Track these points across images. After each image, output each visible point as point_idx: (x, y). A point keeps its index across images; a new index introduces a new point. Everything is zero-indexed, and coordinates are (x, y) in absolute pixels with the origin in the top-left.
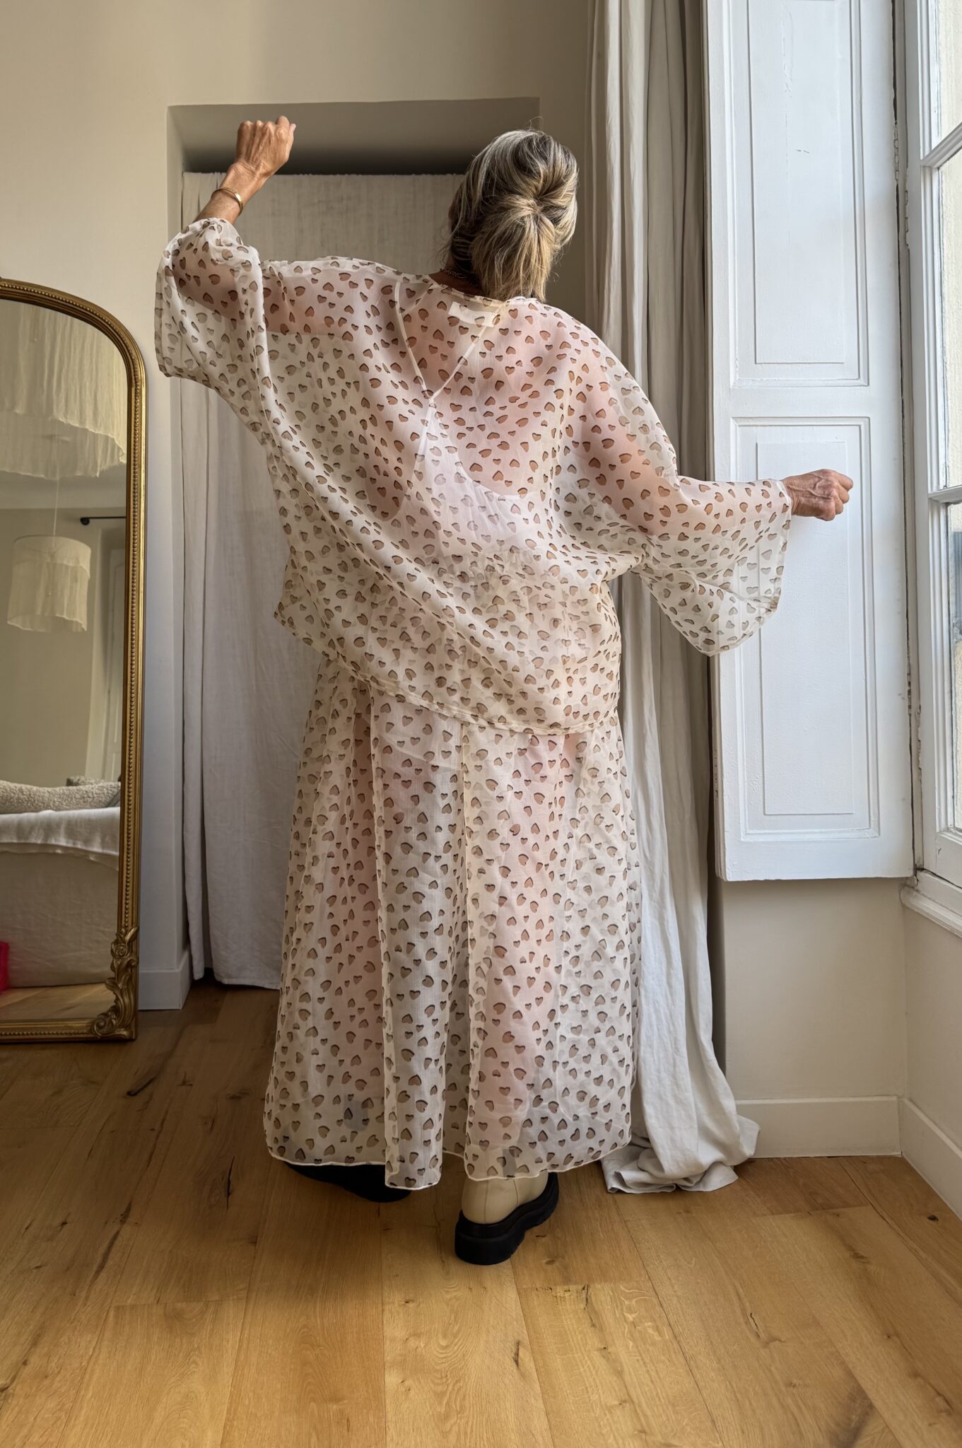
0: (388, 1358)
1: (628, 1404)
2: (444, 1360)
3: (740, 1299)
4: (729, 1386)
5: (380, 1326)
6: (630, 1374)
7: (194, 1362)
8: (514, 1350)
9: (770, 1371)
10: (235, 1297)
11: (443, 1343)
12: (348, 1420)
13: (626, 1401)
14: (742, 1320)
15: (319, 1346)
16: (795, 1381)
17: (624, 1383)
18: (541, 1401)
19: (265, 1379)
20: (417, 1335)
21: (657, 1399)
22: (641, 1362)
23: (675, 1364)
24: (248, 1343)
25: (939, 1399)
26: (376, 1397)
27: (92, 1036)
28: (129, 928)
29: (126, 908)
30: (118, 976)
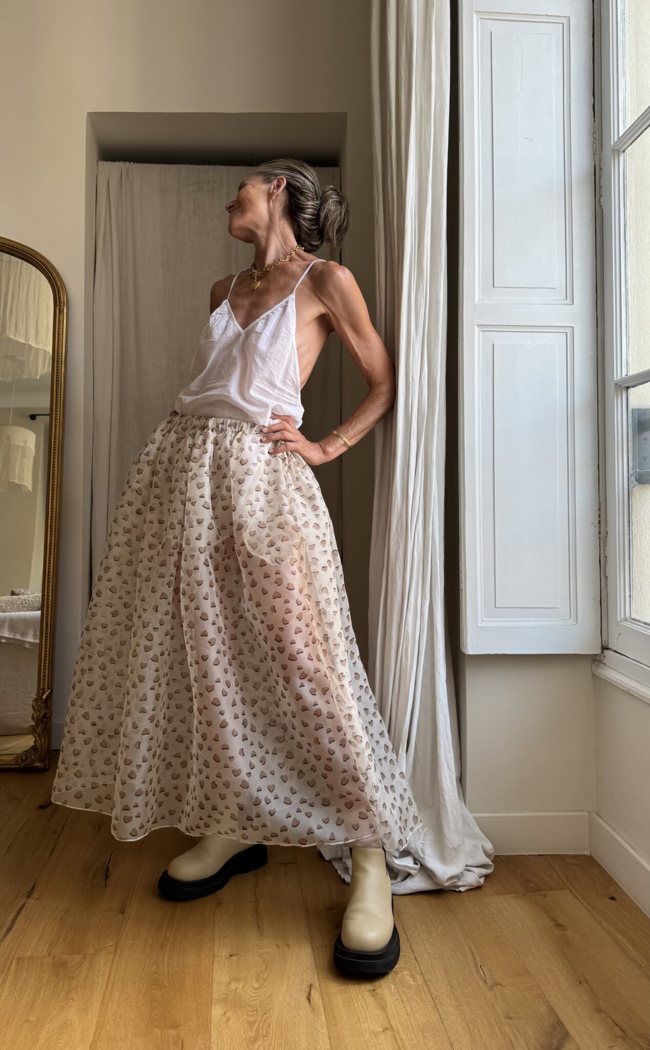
0: (215, 996)
1: (389, 1031)
2: (256, 998)
3: (473, 955)
4: (464, 1018)
5: (211, 973)
6: (391, 1008)
7: (72, 999)
8: (308, 990)
9: (494, 1007)
10: (106, 951)
11: (256, 985)
12: (182, 1042)
13: (388, 1028)
14: (474, 970)
15: (165, 987)
16: (512, 1015)
17: (387, 1015)
18: (326, 1028)
19: (123, 1011)
20: (237, 980)
21: (411, 1027)
22: (400, 1000)
23: (424, 1002)
24: (113, 985)
25: (616, 1028)
26: (205, 1025)
27: (17, 766)
28: (46, 690)
29: (44, 676)
30: (37, 723)
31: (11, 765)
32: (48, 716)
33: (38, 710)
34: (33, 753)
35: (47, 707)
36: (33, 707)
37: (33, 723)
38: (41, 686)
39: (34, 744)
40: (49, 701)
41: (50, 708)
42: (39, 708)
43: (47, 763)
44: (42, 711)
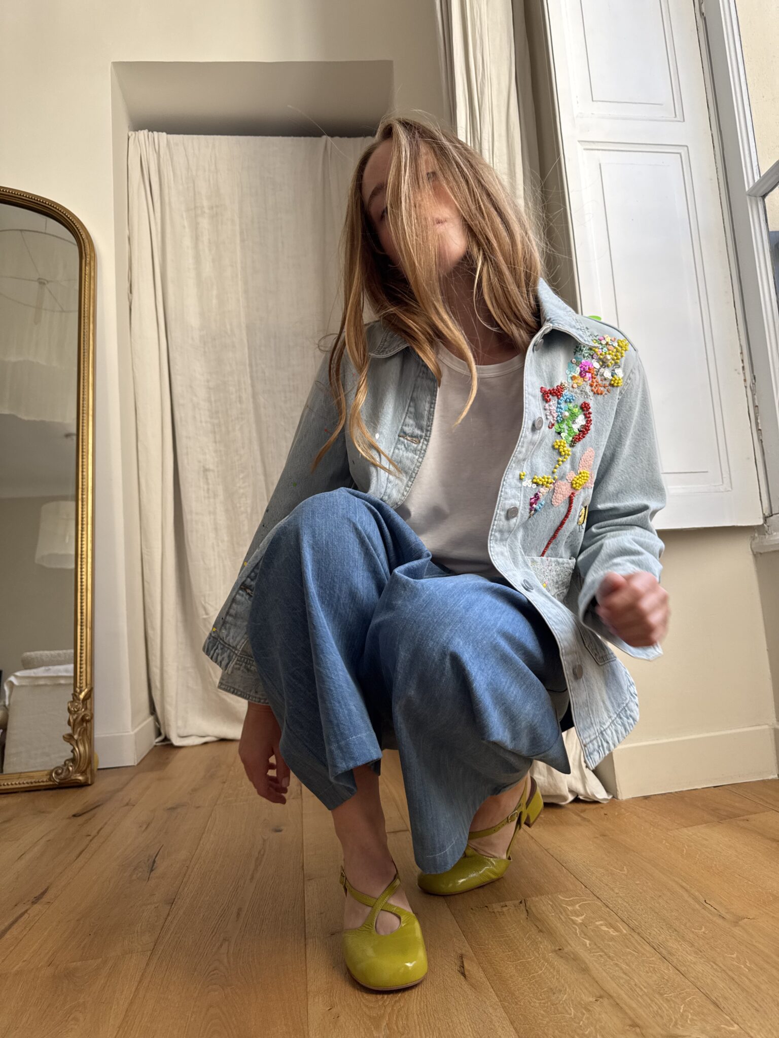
1: (606, 999)
4: (715, 967)
6: (597, 969)
8: (459, 963)
13: (603, 996)
17: (594, 978)
18: (502, 1010)
21: (638, 990)
23: (643, 954)
27: (51, 783)
28: (84, 688)
29: (81, 672)
30: (73, 729)
31: (43, 782)
32: (87, 718)
33: (75, 711)
34: (71, 764)
35: (86, 709)
36: (69, 709)
37: (69, 730)
38: (78, 684)
39: (71, 755)
40: (89, 701)
41: (91, 710)
42: (76, 710)
43: (89, 776)
44: (80, 712)
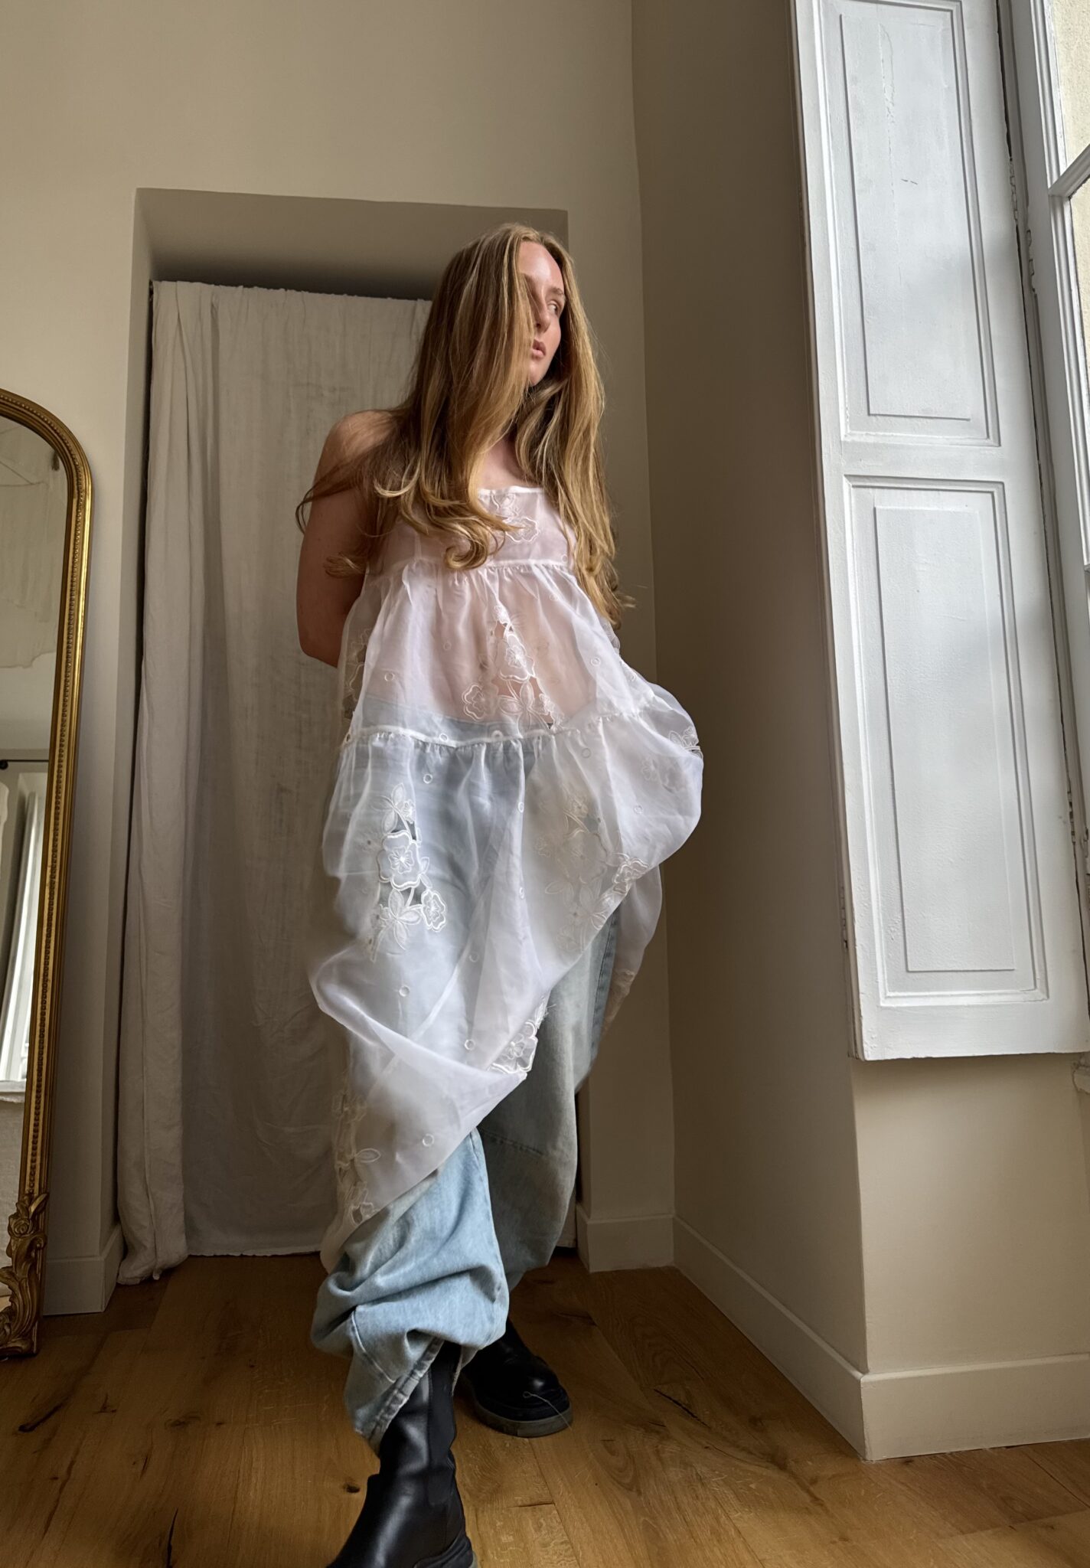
28: (36, 1195)
29: (33, 1168)
30: (16, 1261)
32: (38, 1245)
33: (20, 1233)
34: (7, 1321)
35: (38, 1228)
36: (9, 1229)
37: (7, 1262)
38: (27, 1188)
39: (10, 1304)
40: (42, 1216)
41: (44, 1231)
42: (22, 1232)
43: (35, 1340)
44: (27, 1235)
